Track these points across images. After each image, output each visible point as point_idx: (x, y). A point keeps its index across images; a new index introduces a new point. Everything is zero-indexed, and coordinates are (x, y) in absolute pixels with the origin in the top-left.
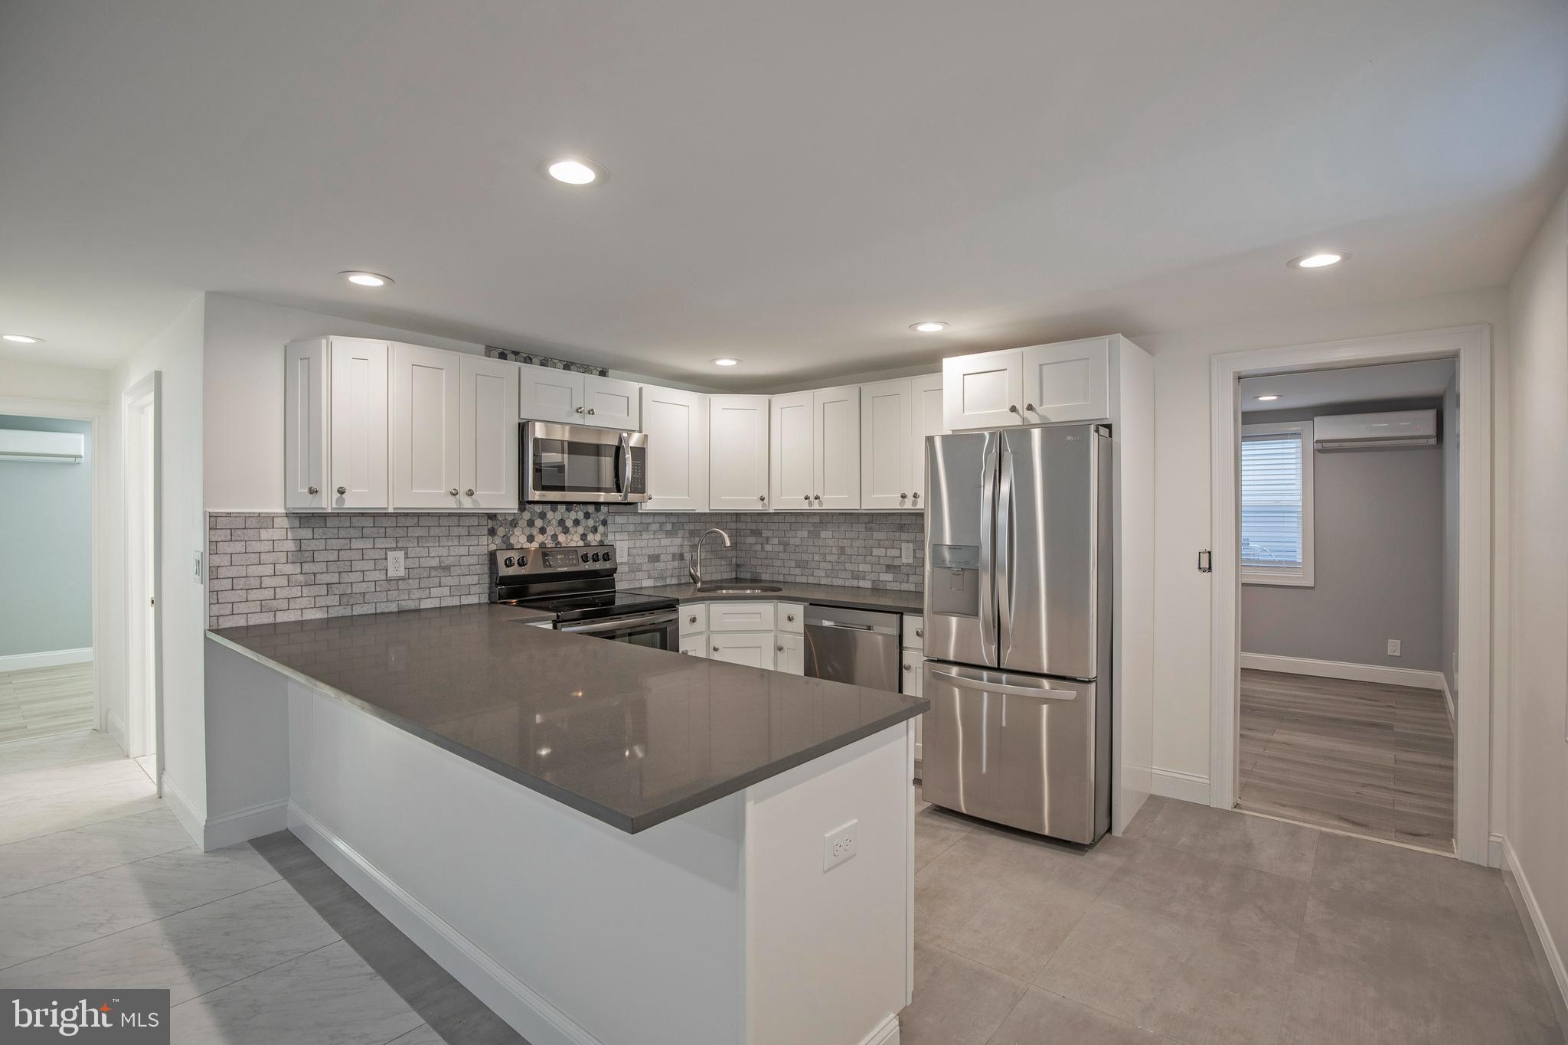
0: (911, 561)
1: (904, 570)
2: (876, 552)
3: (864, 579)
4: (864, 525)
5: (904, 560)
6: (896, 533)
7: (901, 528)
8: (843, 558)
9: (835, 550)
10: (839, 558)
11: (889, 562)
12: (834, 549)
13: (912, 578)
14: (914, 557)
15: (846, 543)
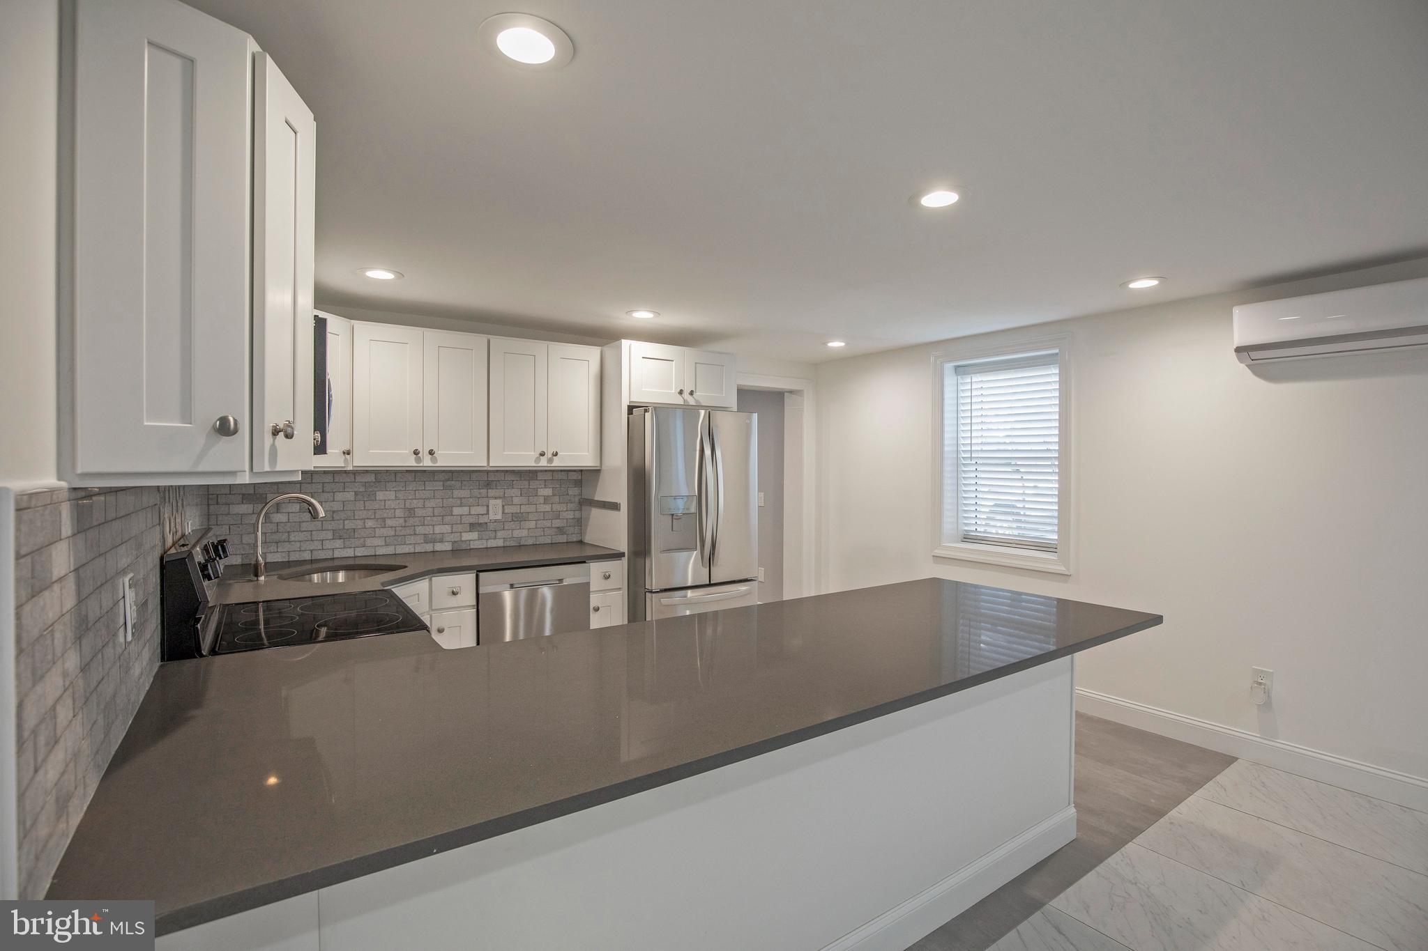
0: (499, 517)
1: (491, 526)
2: (456, 511)
3: (441, 541)
4: (441, 483)
5: (492, 517)
6: (481, 491)
7: (488, 485)
8: (411, 521)
9: (398, 513)
10: (405, 521)
11: (472, 520)
12: (397, 511)
13: (500, 534)
14: (503, 513)
15: (415, 503)
